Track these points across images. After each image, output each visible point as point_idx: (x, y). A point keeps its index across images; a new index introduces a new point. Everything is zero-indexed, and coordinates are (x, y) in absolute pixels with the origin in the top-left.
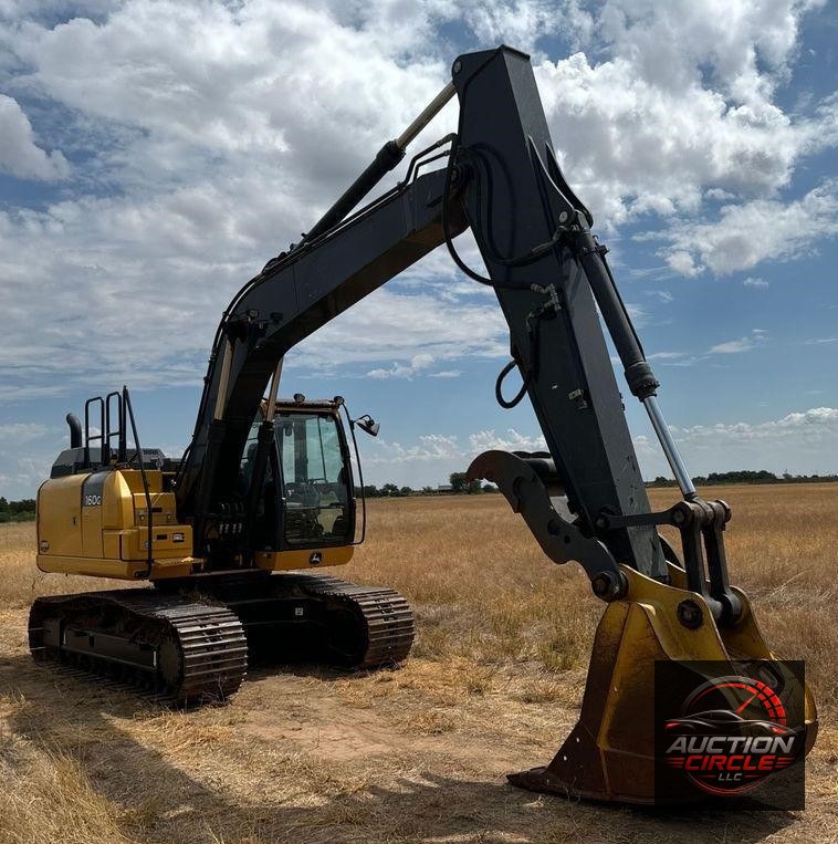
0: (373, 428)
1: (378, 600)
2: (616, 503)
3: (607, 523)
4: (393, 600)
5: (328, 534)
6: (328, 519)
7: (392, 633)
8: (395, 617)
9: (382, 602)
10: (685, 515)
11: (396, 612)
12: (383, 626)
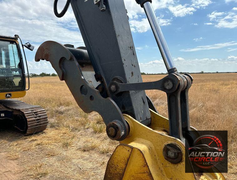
0: (31, 48)
1: (33, 111)
2: (123, 74)
3: (117, 87)
4: (39, 110)
5: (17, 87)
6: (17, 81)
7: (38, 122)
8: (40, 116)
9: (34, 111)
10: (174, 84)
11: (40, 115)
12: (34, 120)
